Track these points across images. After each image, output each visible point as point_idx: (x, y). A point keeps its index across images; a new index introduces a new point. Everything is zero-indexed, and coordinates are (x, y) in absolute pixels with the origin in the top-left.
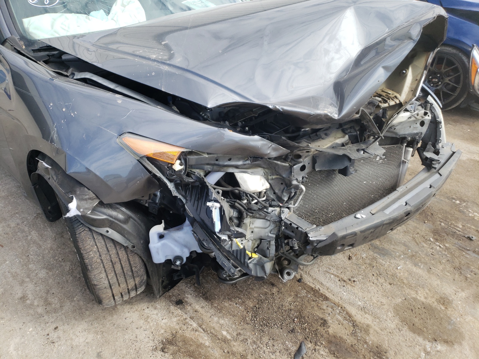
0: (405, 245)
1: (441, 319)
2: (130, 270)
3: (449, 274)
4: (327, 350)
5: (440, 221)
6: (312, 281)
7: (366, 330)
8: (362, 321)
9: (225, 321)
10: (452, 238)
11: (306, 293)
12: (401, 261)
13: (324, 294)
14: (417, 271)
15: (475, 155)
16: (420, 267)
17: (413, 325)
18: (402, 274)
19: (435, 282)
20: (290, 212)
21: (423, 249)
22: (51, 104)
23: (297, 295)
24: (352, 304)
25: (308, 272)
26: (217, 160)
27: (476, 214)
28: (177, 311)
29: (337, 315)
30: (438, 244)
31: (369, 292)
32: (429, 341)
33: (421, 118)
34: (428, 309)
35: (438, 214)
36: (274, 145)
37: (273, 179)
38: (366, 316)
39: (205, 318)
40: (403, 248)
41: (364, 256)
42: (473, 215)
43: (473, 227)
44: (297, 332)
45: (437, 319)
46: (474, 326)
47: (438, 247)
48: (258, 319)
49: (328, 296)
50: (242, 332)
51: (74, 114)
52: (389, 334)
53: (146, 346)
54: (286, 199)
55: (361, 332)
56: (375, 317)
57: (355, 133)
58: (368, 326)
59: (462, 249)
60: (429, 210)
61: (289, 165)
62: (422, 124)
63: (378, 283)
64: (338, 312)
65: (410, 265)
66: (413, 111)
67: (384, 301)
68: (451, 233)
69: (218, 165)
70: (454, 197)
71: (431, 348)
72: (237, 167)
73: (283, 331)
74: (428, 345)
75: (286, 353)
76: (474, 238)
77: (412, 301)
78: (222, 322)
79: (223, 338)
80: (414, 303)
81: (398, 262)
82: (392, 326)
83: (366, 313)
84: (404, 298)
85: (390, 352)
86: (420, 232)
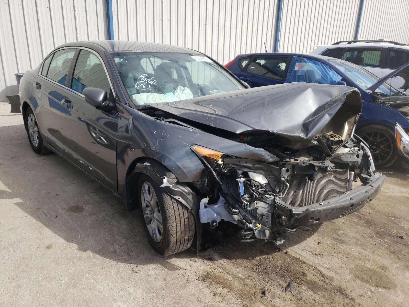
0: (356, 238)
1: (381, 277)
2: (188, 224)
3: (387, 255)
4: (306, 287)
5: (381, 228)
6: (294, 254)
7: (332, 279)
8: (329, 275)
9: (240, 269)
10: (389, 237)
11: (291, 259)
12: (354, 247)
13: (303, 260)
14: (365, 252)
15: (406, 194)
16: (366, 250)
17: (363, 278)
18: (354, 253)
19: (377, 258)
20: (280, 200)
21: (369, 241)
22: (155, 132)
23: (285, 260)
24: (322, 266)
25: (291, 249)
26: (239, 162)
27: (406, 225)
28: (209, 263)
29: (312, 271)
30: (379, 239)
31: (332, 261)
32: (373, 287)
33: (356, 152)
34: (373, 272)
35: (379, 224)
36: (271, 155)
37: (269, 178)
38: (331, 272)
39: (227, 268)
40: (355, 240)
41: (328, 243)
42: (403, 226)
43: (404, 232)
44: (286, 277)
45: (379, 276)
46: (403, 281)
47: (379, 241)
48: (261, 270)
49: (305, 262)
50: (251, 275)
51: (168, 136)
52: (347, 282)
53: (192, 278)
54: (277, 191)
55: (328, 280)
56: (337, 273)
57: (317, 156)
58: (332, 277)
59: (396, 243)
60: (372, 222)
61: (280, 168)
62: (358, 156)
63: (338, 257)
64: (313, 269)
65: (359, 249)
66: (351, 148)
67: (343, 266)
68: (388, 234)
69: (240, 165)
70: (390, 215)
71: (375, 290)
72: (249, 168)
73: (277, 276)
74: (373, 289)
75: (280, 287)
76: (404, 237)
77: (361, 267)
78: (238, 270)
79: (240, 277)
80: (363, 268)
81: (351, 247)
82: (349, 278)
83: (331, 271)
84: (356, 265)
85: (348, 290)
86: (366, 233)
